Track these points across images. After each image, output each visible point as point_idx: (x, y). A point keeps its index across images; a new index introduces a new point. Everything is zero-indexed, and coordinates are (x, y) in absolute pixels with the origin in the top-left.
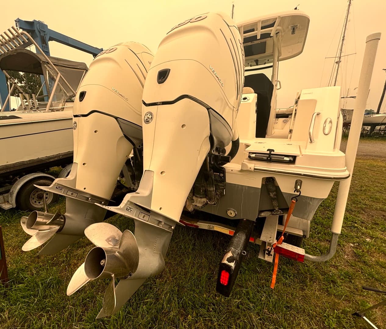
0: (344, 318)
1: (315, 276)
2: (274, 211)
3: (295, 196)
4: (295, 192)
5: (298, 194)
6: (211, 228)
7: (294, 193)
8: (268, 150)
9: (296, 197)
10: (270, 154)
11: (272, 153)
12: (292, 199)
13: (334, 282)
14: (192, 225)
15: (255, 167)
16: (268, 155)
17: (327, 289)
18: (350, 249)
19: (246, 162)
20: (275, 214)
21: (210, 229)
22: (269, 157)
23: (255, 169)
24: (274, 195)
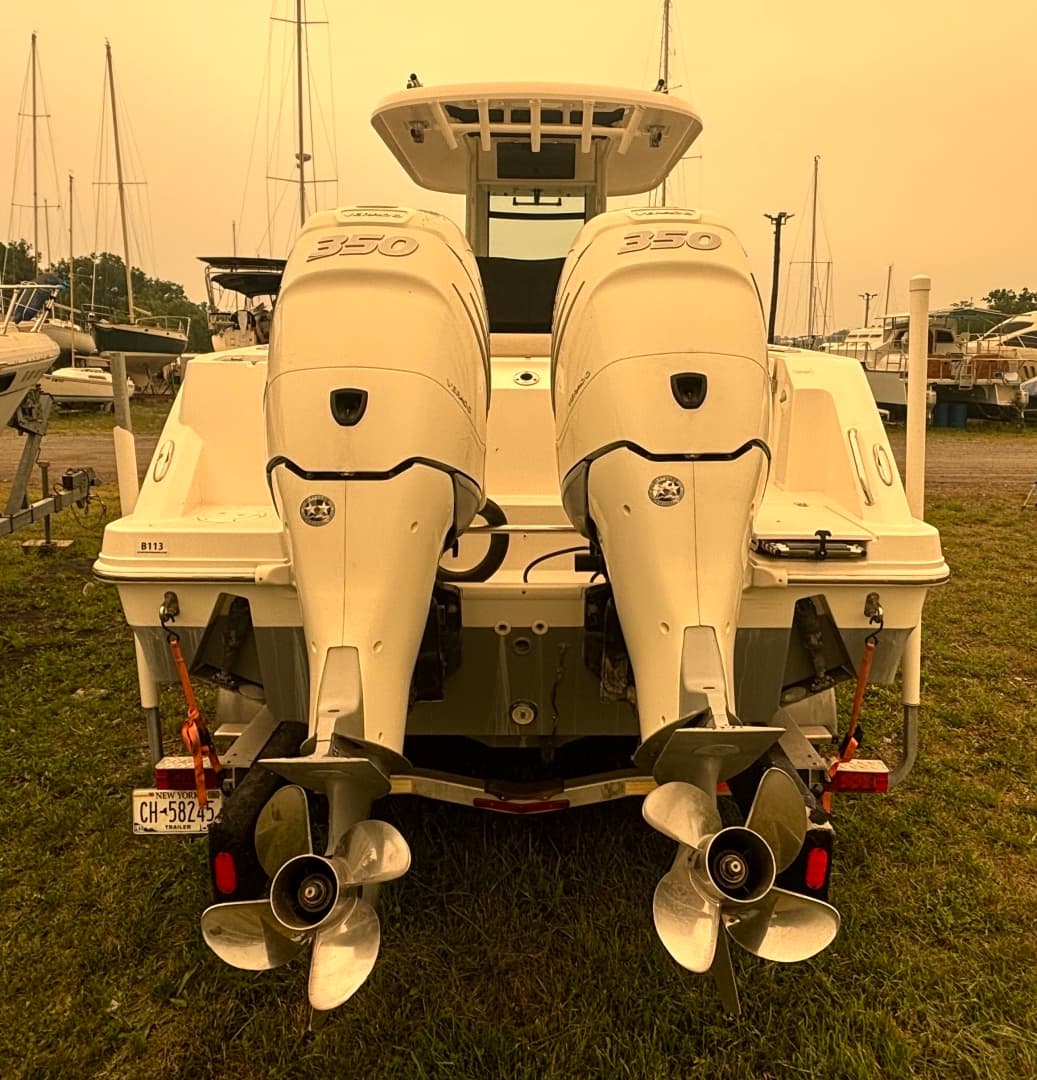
0: (956, 898)
1: (871, 835)
2: (816, 681)
3: (870, 633)
4: (871, 623)
5: (878, 626)
6: (615, 793)
7: (870, 626)
8: (818, 533)
9: (874, 635)
10: (823, 542)
11: (827, 538)
12: (866, 642)
13: (906, 835)
14: (545, 805)
15: (792, 577)
16: (818, 545)
17: (904, 854)
18: (890, 752)
19: (763, 565)
20: (818, 688)
21: (610, 796)
22: (823, 548)
23: (790, 581)
24: (819, 641)
